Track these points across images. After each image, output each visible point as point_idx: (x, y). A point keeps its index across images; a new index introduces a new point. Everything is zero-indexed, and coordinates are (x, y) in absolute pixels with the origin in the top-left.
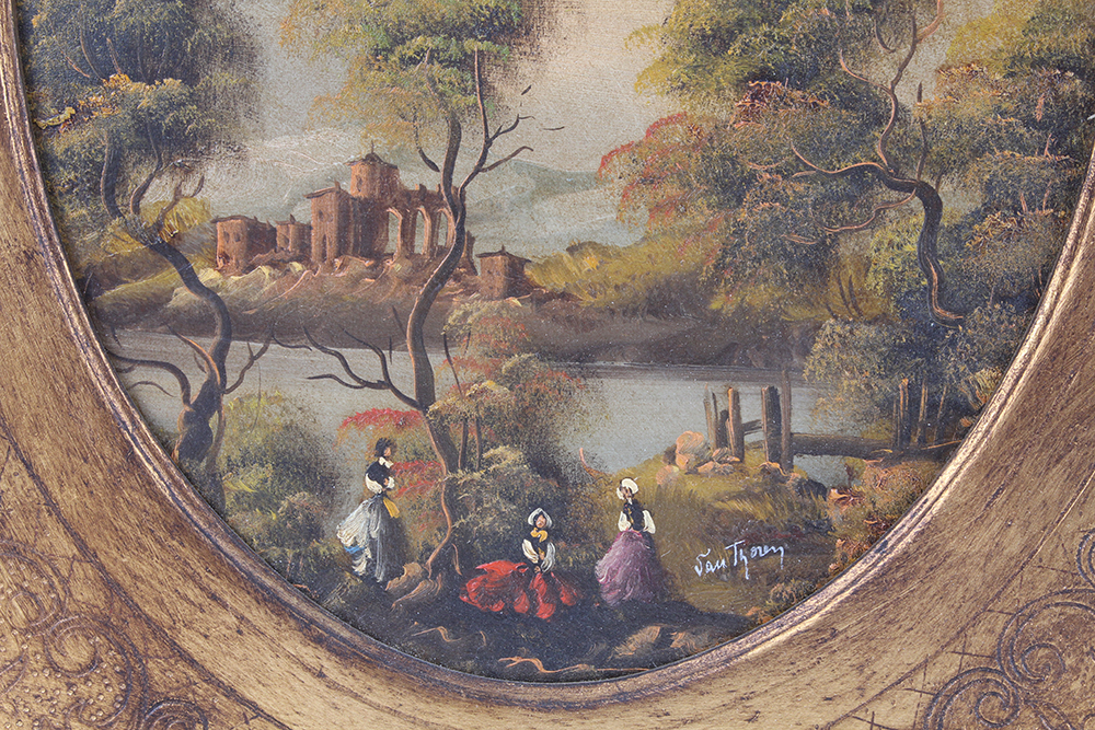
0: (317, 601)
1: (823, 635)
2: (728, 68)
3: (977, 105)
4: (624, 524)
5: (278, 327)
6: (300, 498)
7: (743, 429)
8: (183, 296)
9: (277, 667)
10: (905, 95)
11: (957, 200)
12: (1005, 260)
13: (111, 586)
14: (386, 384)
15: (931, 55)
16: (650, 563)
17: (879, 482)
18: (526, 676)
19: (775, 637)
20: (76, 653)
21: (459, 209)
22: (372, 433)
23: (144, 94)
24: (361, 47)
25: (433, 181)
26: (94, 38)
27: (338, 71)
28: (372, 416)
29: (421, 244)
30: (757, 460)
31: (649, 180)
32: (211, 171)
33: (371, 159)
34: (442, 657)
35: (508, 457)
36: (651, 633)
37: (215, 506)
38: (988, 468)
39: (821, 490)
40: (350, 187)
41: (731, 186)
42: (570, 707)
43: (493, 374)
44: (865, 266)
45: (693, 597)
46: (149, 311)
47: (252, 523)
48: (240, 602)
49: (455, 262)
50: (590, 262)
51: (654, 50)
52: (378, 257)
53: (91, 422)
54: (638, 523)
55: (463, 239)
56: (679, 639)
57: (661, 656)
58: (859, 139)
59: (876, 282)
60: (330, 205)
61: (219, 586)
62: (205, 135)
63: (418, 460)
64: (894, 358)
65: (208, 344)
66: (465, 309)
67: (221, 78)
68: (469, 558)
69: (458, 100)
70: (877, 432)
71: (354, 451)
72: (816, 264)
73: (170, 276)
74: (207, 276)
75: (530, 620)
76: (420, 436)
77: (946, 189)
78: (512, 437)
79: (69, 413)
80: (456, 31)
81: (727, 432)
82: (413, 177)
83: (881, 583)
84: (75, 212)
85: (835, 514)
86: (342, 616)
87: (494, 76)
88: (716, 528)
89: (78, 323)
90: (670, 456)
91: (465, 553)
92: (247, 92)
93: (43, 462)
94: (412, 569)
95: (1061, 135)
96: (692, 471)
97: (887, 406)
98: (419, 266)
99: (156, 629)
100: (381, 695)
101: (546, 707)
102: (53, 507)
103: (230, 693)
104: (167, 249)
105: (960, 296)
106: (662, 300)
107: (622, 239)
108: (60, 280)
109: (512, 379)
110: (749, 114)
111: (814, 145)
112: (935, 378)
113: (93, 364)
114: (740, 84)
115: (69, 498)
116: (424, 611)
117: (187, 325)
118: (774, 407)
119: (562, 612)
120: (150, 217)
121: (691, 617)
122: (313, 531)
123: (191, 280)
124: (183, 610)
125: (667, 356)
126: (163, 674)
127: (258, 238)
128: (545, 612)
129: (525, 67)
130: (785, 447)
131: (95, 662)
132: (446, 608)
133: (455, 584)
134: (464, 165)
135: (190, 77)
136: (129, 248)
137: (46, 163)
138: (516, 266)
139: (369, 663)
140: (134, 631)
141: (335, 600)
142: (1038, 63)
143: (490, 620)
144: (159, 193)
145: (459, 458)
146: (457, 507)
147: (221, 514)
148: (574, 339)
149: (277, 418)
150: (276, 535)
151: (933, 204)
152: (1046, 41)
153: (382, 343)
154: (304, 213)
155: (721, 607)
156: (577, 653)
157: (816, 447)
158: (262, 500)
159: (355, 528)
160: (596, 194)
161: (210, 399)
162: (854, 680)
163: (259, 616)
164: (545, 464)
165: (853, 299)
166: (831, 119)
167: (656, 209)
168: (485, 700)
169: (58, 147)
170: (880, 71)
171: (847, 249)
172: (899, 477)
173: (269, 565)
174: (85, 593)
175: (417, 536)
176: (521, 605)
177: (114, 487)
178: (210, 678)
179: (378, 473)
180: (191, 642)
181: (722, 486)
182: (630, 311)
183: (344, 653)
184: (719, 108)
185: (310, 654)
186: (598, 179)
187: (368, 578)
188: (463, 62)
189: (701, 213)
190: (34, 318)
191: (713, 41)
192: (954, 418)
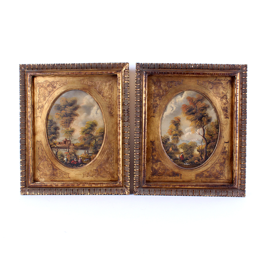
0: (63, 163)
1: (91, 164)
2: (84, 133)
3: (98, 135)
4: (80, 158)
5: (61, 148)
6: (62, 157)
7: (86, 153)
8: (56, 146)
9: (61, 167)
10: (94, 134)
11: (97, 140)
12: (99, 143)
13: (52, 162)
14: (67, 151)
15: (95, 132)
16: (81, 161)
17: (94, 155)
18: (75, 167)
19: (88, 165)
20: (50, 166)
21: (70, 141)
22: (66, 154)
23: (53, 135)
24: (65, 133)
25: (69, 140)
26: (51, 133)
27: (64, 134)
28: (66, 153)
29: (68, 143)
30: (87, 155)
31: (80, 139)
32: (57, 139)
33: (66, 139)
34: (70, 166)
35: (73, 155)
36: (82, 164)
37: (57, 158)
38: (100, 155)
39: (91, 156)
40: (64, 140)
41: (85, 139)
42: (77, 169)
43: (72, 150)
44: (92, 144)
45: (84, 162)
46: (54, 147)
47: (59, 159)
48: (59, 163)
49: (70, 144)
50: (77, 144)
51: (80, 132)
52: (66, 144)
53: (51, 153)
54: (81, 158)
55: (71, 143)
56: (83, 165)
57: (82, 166)
58: (92, 137)
59: (93, 144)
60: (63, 141)
61: (57, 162)
62: (57, 138)
63: (68, 155)
64: (94, 149)
65: (57, 149)
66: (71, 147)
67: (57, 134)
68: (71, 161)
69: (70, 135)
70: (93, 153)
71: (65, 155)
72: (90, 144)
73: (55, 145)
74: (57, 145)
75: (75, 164)
76: (69, 154)
77: (96, 139)
78: (74, 154)
79: (49, 153)
80: (70, 132)
81: (85, 153)
82: (68, 140)
83: (94, 161)
84: (50, 142)
85: (91, 157)
86: (65, 164)
87: (72, 134)
88: (85, 159)
89: (50, 148)
90: (82, 154)
91: (71, 160)
92: (59, 135)
93: (48, 156)
94: (68, 161)
95: (102, 136)
96: (83, 155)
97: (94, 151)
98: (68, 144)
99: (54, 165)
100: (67, 168)
101: (76, 169)
102: (49, 158)
103: (58, 168)
104: (55, 144)
105: (97, 145)
106: (81, 146)
107: (79, 143)
108: (49, 145)
109: (73, 150)
110: (86, 135)
111: (89, 137)
112: (96, 150)
113: (51, 150)
114: (85, 134)
115: (49, 157)
116: (69, 163)
117: (56, 148)
118: (88, 151)
119: (77, 164)
120: (54, 142)
121: (84, 164)
122: (63, 159)
123: (56, 145)
124: (56, 164)
125: (82, 149)
126: (55, 167)
127: (60, 143)
128: (76, 164)
129: (74, 133)
130: (88, 154)
131: (51, 167)
132: (70, 163)
133: (71, 162)
134: (71, 139)
135: (56, 135)
136: (53, 144)
137: (48, 139)
138: (73, 144)
139: (66, 166)
140: (53, 165)
141: (64, 163)
142: (101, 132)
143: (73, 164)
144: (54, 141)
145: (71, 155)
146: (71, 158)
147: (58, 158)
148: (77, 148)
149: (61, 153)
150: (61, 160)
151: (96, 140)
152: (101, 131)
153: (66, 149)
154: (62, 142)
155: (85, 163)
156: (77, 166)
157: (90, 154)
158: (60, 158)
159: (65, 159)
160: (78, 140)
161: (57, 152)
162: (92, 167)
163: (60, 164)
164: (75, 155)
165: (92, 145)
166: (90, 136)
167: (81, 141)
168: (72, 168)
169: (49, 138)
170: (92, 133)
171: (91, 143)
172: (95, 155)
173: (60, 161)
174: (50, 163)
175: (68, 159)
176: (74, 163)
177: (52, 157)
178: (57, 167)
179: (66, 156)
180: (56, 165)
181: (85, 156)
182: (80, 146)
183: (64, 166)
184: (84, 135)
185: (63, 166)
186: (78, 139)
187: (66, 162)
188: (70, 133)
189: (83, 141)
190: (48, 148)
191: (84, 132)
192: (98, 152)
